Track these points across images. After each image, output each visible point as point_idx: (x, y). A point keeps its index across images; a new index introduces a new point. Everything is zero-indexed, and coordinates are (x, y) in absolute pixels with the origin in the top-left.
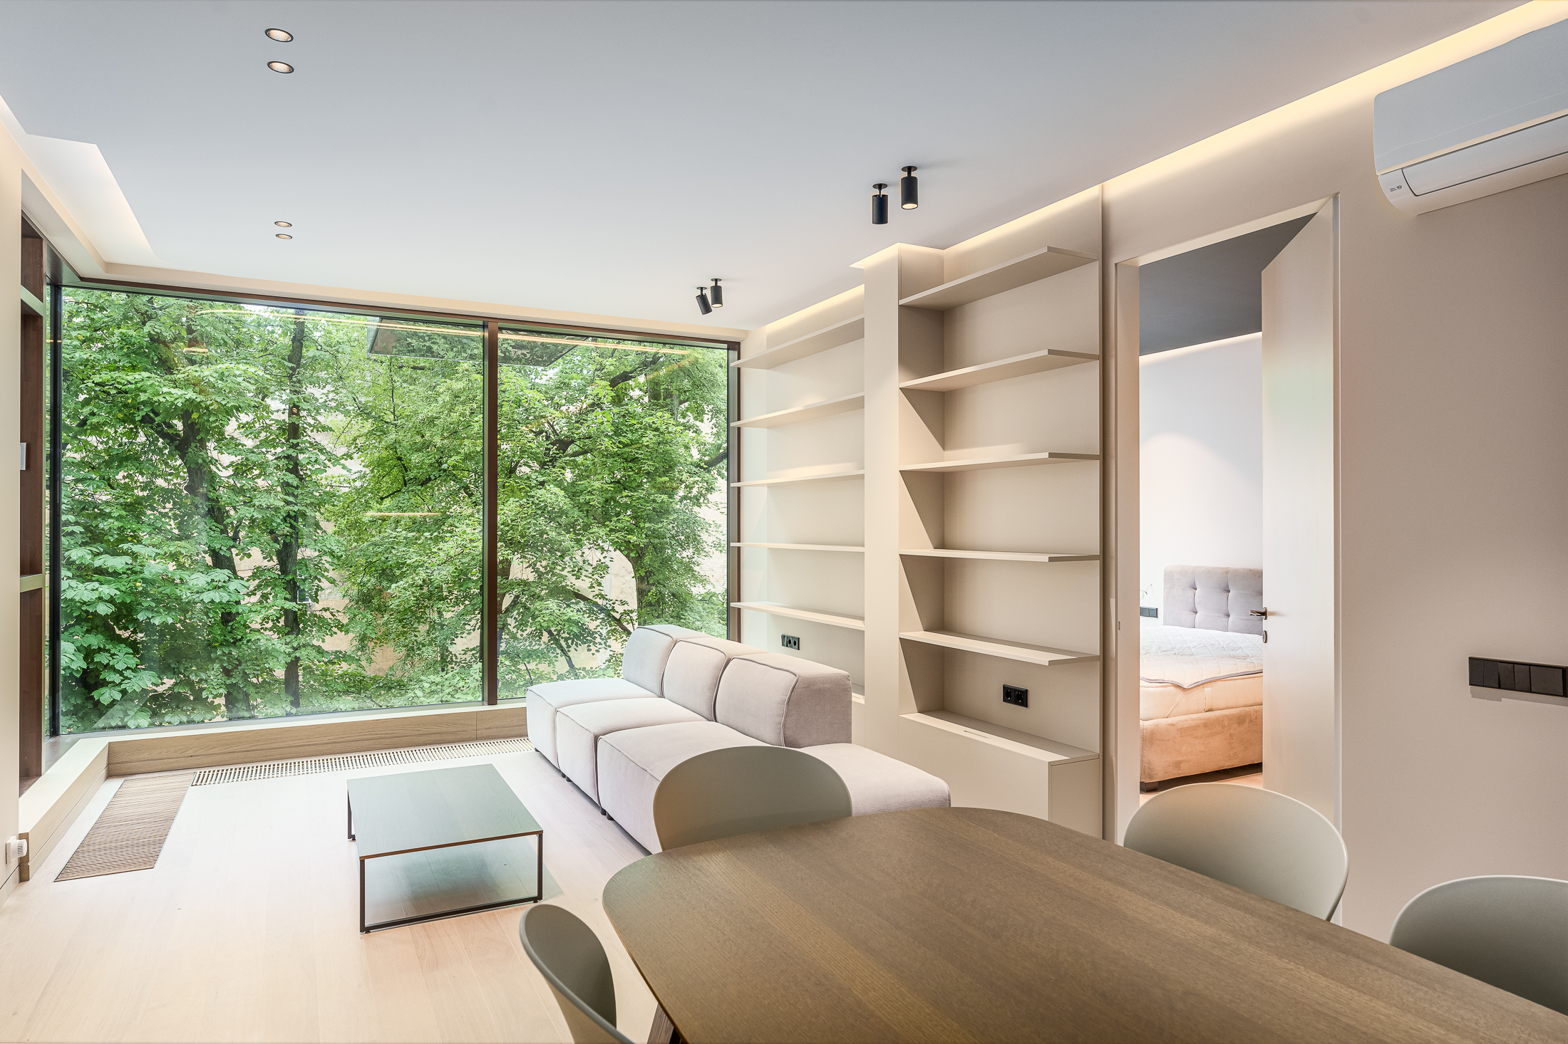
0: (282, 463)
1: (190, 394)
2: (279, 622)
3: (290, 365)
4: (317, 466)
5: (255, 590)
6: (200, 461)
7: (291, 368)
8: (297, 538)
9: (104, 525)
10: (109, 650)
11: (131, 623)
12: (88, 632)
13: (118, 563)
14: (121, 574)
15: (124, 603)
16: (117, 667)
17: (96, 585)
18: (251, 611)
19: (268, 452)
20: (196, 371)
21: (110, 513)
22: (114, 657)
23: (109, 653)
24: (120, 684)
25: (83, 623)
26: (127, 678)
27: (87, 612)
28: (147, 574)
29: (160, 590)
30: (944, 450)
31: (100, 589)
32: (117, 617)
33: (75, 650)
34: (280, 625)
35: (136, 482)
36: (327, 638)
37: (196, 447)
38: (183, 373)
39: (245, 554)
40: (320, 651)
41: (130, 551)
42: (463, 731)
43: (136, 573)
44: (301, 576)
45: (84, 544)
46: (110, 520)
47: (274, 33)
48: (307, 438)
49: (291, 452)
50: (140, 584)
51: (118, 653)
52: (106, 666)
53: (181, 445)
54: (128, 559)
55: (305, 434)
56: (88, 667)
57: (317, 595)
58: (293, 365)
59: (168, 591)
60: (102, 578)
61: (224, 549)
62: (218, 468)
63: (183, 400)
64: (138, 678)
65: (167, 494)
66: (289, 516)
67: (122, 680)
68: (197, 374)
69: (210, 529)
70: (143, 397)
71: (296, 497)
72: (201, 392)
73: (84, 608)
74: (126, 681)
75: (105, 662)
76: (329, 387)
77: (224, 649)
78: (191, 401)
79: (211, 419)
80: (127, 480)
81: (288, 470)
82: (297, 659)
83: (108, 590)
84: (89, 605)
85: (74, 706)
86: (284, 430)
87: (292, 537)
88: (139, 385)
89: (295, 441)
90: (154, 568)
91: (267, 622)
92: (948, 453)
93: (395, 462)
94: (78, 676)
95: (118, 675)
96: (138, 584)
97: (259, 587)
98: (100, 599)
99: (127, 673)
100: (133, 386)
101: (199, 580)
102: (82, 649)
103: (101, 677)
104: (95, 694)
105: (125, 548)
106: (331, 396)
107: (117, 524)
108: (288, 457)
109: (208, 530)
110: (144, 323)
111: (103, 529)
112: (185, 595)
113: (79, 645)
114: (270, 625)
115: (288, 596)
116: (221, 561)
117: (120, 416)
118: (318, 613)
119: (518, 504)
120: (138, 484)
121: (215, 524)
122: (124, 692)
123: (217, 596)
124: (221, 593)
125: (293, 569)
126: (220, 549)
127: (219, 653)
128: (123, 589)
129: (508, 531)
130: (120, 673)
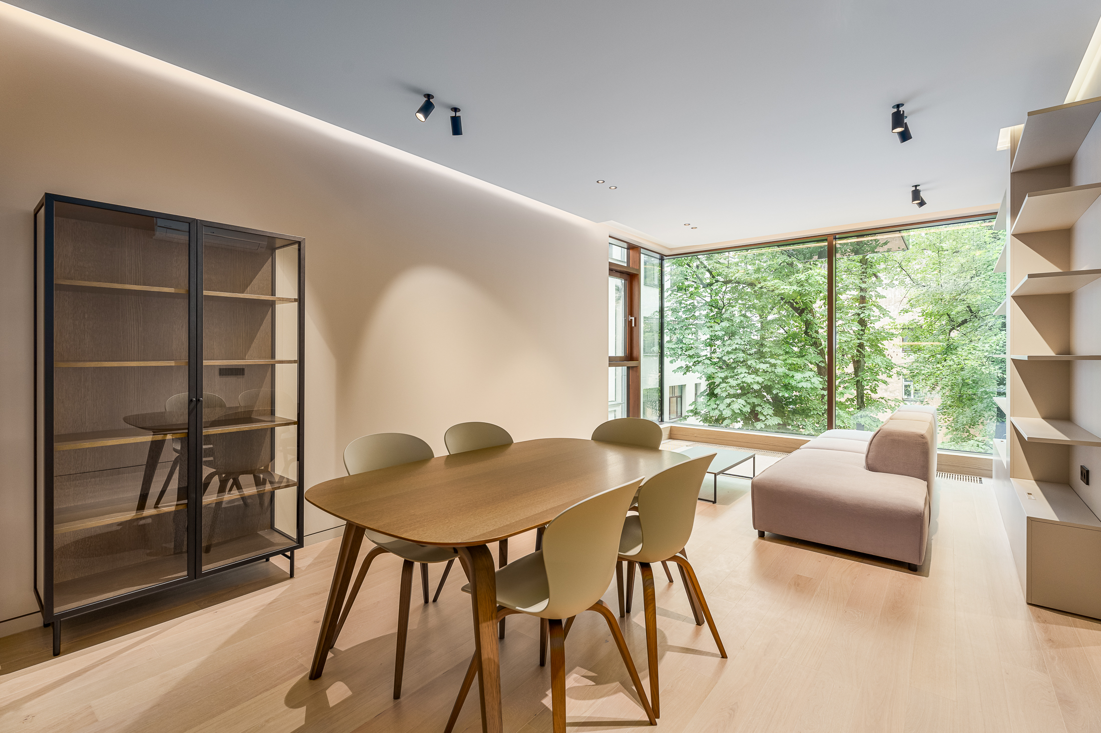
47: (599, 182)
122: (765, 424)
127: (812, 413)
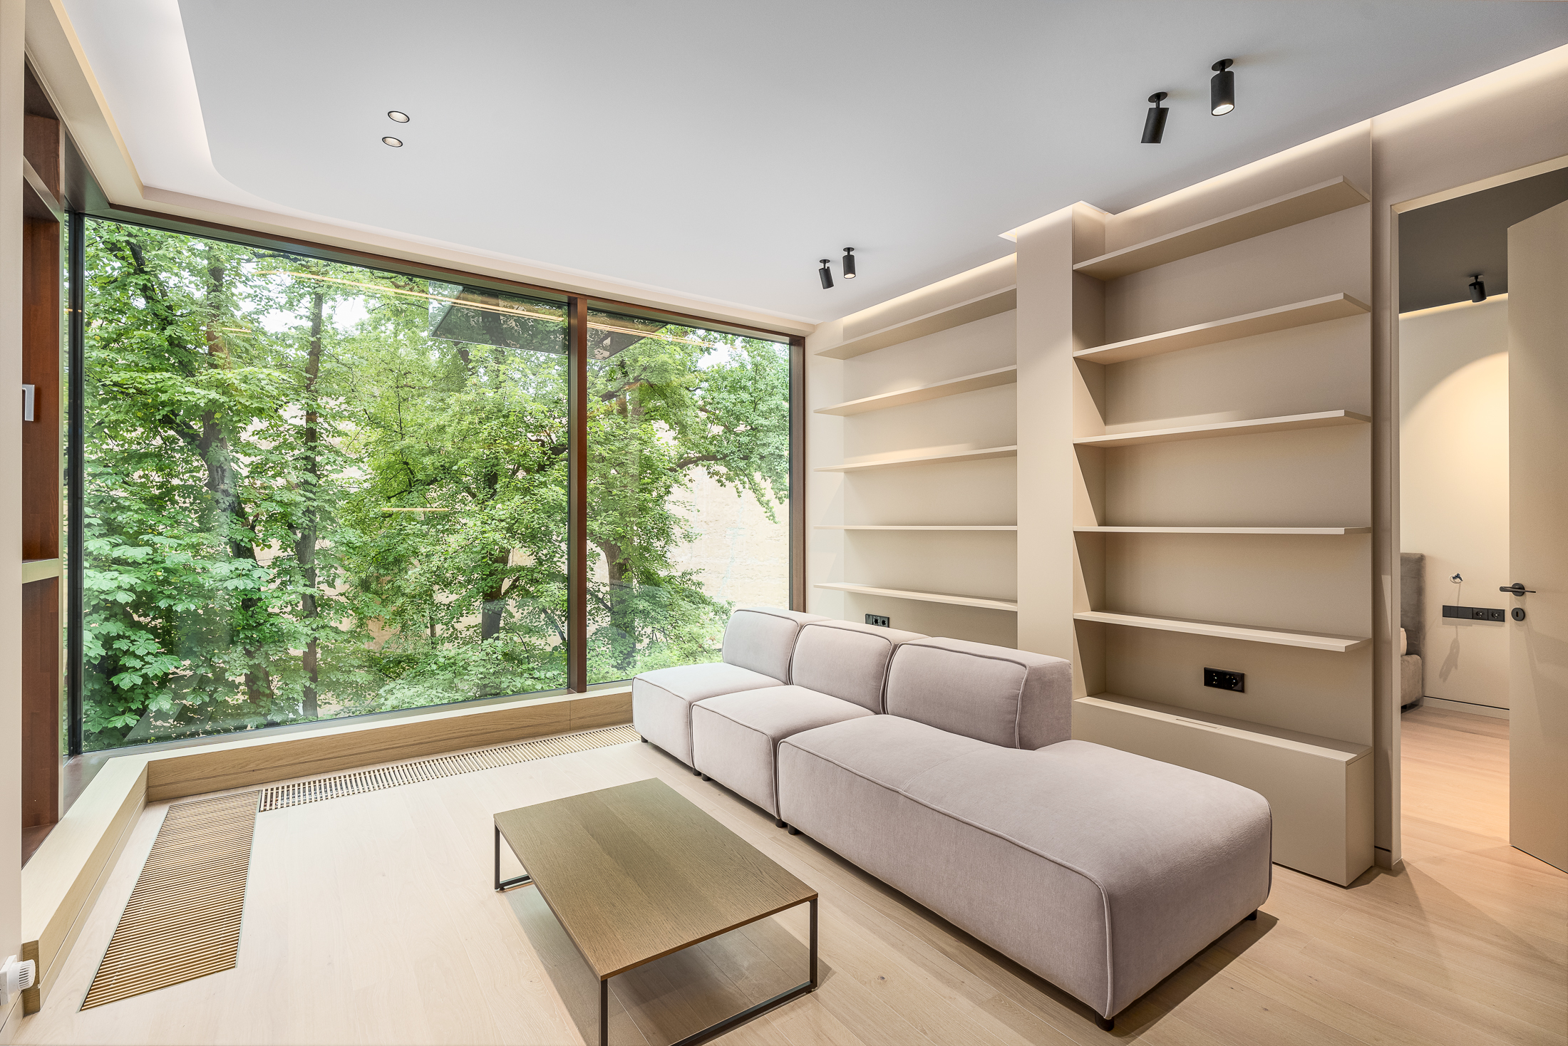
0: (300, 464)
1: (213, 395)
2: (298, 607)
3: (308, 376)
4: (335, 467)
5: (275, 578)
6: (222, 459)
7: (309, 379)
8: (315, 531)
9: (121, 518)
10: (129, 637)
11: (152, 611)
12: (106, 619)
13: (139, 553)
14: (141, 564)
15: (144, 592)
16: (137, 653)
17: (116, 574)
18: (273, 597)
19: (286, 453)
20: (219, 374)
21: (129, 506)
22: (135, 643)
23: (129, 639)
24: (141, 669)
25: (100, 611)
26: (147, 663)
27: (106, 600)
28: (168, 564)
29: (182, 578)
30: (1105, 424)
31: (119, 579)
32: (136, 606)
33: (93, 638)
34: (299, 609)
35: (151, 482)
36: (344, 620)
37: (217, 446)
38: (206, 375)
39: (266, 545)
40: (336, 631)
41: (150, 542)
42: (556, 722)
43: (157, 563)
44: (319, 565)
45: (101, 536)
46: (129, 513)
48: (324, 442)
49: (309, 453)
50: (160, 573)
51: (138, 639)
52: (126, 653)
53: (200, 445)
54: (149, 550)
55: (321, 439)
56: (107, 653)
57: (333, 580)
58: (310, 376)
59: (190, 579)
60: (120, 568)
61: (246, 540)
62: (239, 466)
63: (206, 401)
64: (160, 662)
65: (186, 490)
66: (308, 510)
67: (143, 665)
68: (219, 377)
69: (231, 521)
70: (164, 397)
71: (314, 494)
72: (224, 393)
73: (103, 597)
74: (147, 666)
75: (125, 648)
76: (342, 399)
77: (246, 633)
78: (213, 402)
79: (234, 419)
80: (143, 480)
81: (306, 469)
82: (316, 639)
83: (128, 579)
84: (107, 594)
85: (91, 691)
86: (301, 434)
87: (310, 529)
88: (159, 385)
89: (313, 444)
90: (176, 558)
91: (286, 607)
92: (1109, 428)
93: (401, 466)
94: (96, 663)
95: (138, 660)
96: (159, 573)
97: (279, 574)
98: (119, 587)
99: (148, 659)
100: (154, 386)
101: (222, 569)
102: (100, 636)
103: (121, 663)
104: (115, 680)
105: (145, 539)
106: (343, 407)
107: (137, 517)
108: (307, 458)
109: (230, 523)
110: (164, 329)
111: (121, 522)
112: (208, 583)
113: (97, 633)
114: (289, 608)
115: (308, 583)
116: (242, 551)
117: (140, 414)
118: (334, 598)
119: (523, 500)
120: (154, 483)
121: (236, 517)
122: (145, 677)
123: (241, 584)
124: (245, 581)
125: (311, 558)
126: (242, 540)
127: (242, 636)
128: (144, 578)
129: (514, 524)
130: (141, 658)
